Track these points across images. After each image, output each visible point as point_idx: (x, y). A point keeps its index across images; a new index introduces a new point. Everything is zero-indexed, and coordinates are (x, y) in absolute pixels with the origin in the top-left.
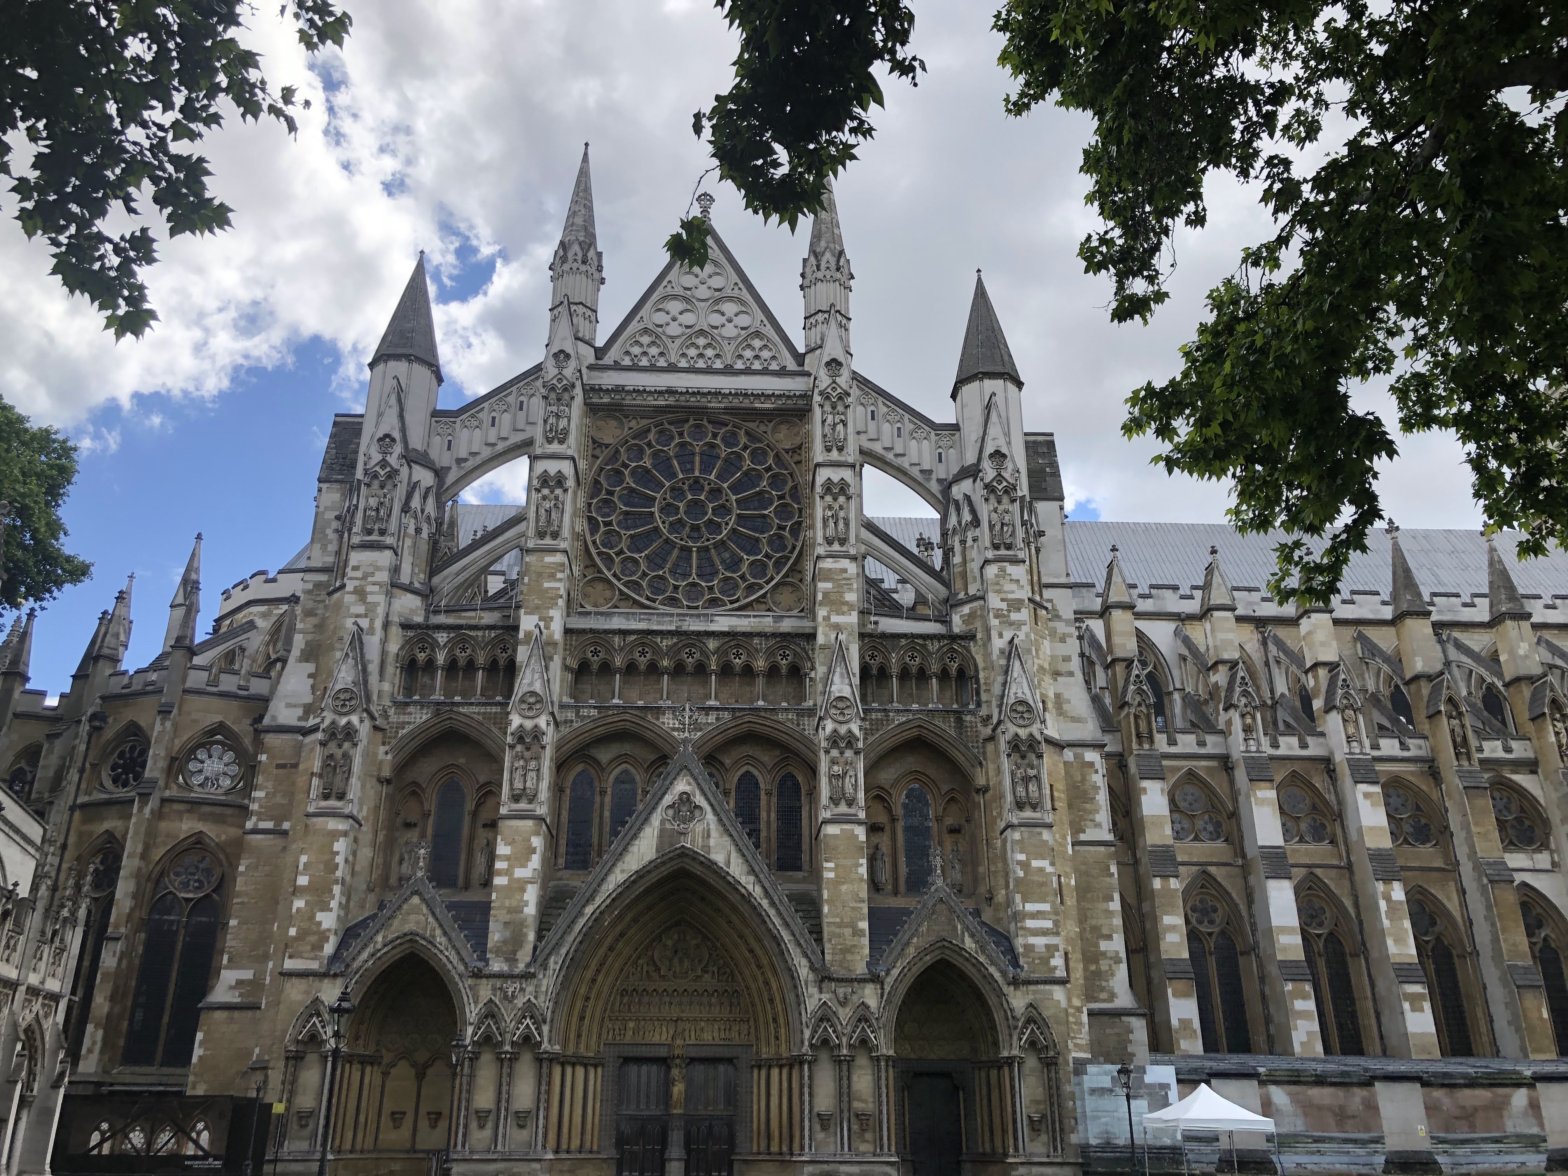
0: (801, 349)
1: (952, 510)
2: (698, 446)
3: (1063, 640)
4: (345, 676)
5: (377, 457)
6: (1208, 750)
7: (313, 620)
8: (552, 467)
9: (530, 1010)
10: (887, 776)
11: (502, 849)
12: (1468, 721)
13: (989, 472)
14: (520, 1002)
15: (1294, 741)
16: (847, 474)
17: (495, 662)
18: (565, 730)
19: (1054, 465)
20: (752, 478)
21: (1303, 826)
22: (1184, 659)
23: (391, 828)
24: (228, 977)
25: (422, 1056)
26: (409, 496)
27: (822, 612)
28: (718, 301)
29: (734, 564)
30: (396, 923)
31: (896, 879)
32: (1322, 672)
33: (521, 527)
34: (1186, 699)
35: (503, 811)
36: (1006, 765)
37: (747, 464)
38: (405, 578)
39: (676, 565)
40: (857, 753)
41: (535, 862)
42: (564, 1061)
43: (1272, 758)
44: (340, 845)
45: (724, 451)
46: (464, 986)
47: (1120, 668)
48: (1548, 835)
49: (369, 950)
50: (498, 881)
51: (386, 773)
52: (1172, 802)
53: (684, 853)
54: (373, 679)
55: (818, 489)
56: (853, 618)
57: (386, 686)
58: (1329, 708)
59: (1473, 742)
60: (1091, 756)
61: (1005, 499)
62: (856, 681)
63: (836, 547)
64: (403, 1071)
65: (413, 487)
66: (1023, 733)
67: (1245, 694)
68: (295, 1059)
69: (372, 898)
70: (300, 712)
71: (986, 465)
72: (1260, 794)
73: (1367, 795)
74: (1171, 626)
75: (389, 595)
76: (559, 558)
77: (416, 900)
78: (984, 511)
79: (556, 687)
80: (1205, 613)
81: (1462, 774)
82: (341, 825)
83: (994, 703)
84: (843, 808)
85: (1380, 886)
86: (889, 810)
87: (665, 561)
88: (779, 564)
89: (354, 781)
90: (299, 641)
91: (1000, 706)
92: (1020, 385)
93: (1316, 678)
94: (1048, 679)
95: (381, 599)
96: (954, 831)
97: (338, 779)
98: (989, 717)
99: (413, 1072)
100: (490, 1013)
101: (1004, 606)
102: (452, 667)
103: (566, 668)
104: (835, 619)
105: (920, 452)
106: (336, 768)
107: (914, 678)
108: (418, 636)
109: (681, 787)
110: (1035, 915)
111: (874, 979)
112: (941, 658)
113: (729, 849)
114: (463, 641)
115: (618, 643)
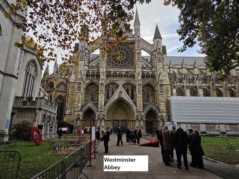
0: (134, 34)
1: (153, 56)
2: (121, 47)
3: (166, 72)
4: (80, 76)
5: (81, 49)
6: (181, 85)
7: (75, 69)
9: (104, 115)
10: (144, 89)
11: (99, 97)
12: (214, 81)
13: (158, 51)
14: (102, 114)
15: (192, 84)
16: (140, 51)
17: (97, 75)
18: (106, 83)
19: (166, 50)
20: (127, 52)
21: (192, 94)
22: (178, 74)
23: (86, 94)
24: (68, 111)
25: (91, 120)
26: (86, 54)
29: (125, 63)
30: (88, 105)
31: (145, 100)
32: (196, 76)
33: (99, 58)
34: (178, 79)
35: (99, 92)
36: (159, 87)
37: (127, 50)
38: (86, 65)
40: (141, 86)
41: (103, 98)
42: (107, 121)
43: (189, 86)
44: (80, 96)
45: (124, 48)
46: (96, 112)
47: (171, 75)
48: (222, 95)
49: (85, 108)
50: (99, 100)
51: (85, 88)
52: (176, 91)
53: (121, 97)
54: (83, 77)
55: (136, 53)
56: (141, 69)
57: (84, 78)
58: (197, 80)
59: (214, 84)
60: (169, 86)
61: (160, 54)
62: (141, 77)
63: (139, 60)
64: (89, 121)
66: (161, 84)
67: (186, 78)
68: (77, 120)
69: (84, 102)
70: (74, 81)
71: (157, 50)
72: (187, 90)
73: (201, 90)
74: (177, 70)
75: (84, 66)
76: (105, 62)
77: (90, 103)
78: (157, 56)
79: (105, 78)
80: (182, 68)
81: (212, 88)
82: (81, 94)
83: (158, 80)
84: (139, 92)
86: (144, 92)
87: (117, 62)
88: (131, 63)
89: (81, 89)
90: (73, 72)
91: (159, 80)
92: (162, 39)
93: (195, 76)
94: (164, 77)
95: (83, 67)
96: (152, 95)
97: (80, 89)
98: (157, 82)
99: (89, 122)
100: (99, 115)
101: (159, 68)
102: (92, 75)
103: (106, 75)
104: (138, 70)
105: (149, 48)
106: (79, 87)
107: (148, 76)
108: (88, 72)
109: (120, 90)
110: (162, 105)
111: (143, 112)
112: (151, 74)
113: (126, 97)
114: (93, 72)
115: (112, 72)
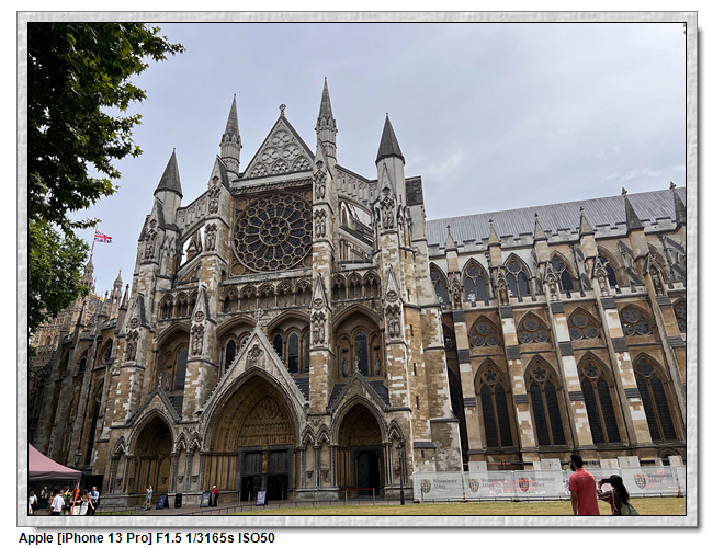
2: (276, 205)
3: (422, 263)
4: (136, 313)
5: (150, 229)
8: (211, 222)
9: (197, 436)
10: (348, 329)
11: (188, 374)
13: (383, 196)
14: (193, 433)
16: (324, 207)
18: (219, 325)
19: (420, 190)
20: (296, 215)
22: (534, 263)
23: (158, 369)
26: (163, 242)
27: (314, 265)
28: (286, 146)
29: (290, 251)
30: (150, 405)
31: (352, 371)
35: (189, 359)
36: (387, 319)
37: (295, 210)
38: (163, 273)
39: (268, 254)
40: (325, 321)
41: (200, 377)
42: (217, 455)
43: (565, 303)
44: (132, 378)
46: (173, 428)
49: (141, 416)
50: (186, 386)
51: (156, 348)
53: (256, 369)
54: (148, 313)
55: (313, 215)
56: (327, 266)
57: (154, 316)
58: (593, 277)
59: (665, 285)
60: (434, 311)
62: (328, 291)
63: (320, 238)
65: (165, 238)
66: (392, 305)
68: (115, 460)
71: (382, 193)
73: (610, 314)
75: (153, 280)
76: (213, 258)
77: (157, 396)
78: (381, 213)
82: (133, 370)
84: (319, 344)
85: (618, 355)
86: (349, 343)
87: (263, 253)
88: (307, 248)
89: (138, 352)
91: (385, 295)
92: (402, 158)
94: (411, 280)
95: (151, 283)
96: (377, 349)
97: (132, 353)
100: (182, 438)
101: (388, 252)
102: (179, 305)
103: (219, 301)
104: (319, 267)
105: (363, 193)
106: (131, 349)
107: (355, 287)
108: (167, 295)
109: (255, 343)
110: (395, 382)
111: (328, 414)
112: (366, 276)
113: (273, 365)
114: (182, 295)
115: (239, 288)
